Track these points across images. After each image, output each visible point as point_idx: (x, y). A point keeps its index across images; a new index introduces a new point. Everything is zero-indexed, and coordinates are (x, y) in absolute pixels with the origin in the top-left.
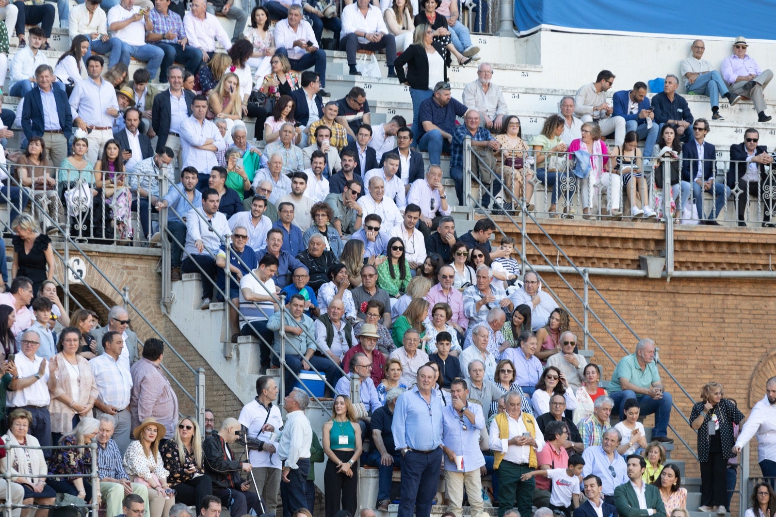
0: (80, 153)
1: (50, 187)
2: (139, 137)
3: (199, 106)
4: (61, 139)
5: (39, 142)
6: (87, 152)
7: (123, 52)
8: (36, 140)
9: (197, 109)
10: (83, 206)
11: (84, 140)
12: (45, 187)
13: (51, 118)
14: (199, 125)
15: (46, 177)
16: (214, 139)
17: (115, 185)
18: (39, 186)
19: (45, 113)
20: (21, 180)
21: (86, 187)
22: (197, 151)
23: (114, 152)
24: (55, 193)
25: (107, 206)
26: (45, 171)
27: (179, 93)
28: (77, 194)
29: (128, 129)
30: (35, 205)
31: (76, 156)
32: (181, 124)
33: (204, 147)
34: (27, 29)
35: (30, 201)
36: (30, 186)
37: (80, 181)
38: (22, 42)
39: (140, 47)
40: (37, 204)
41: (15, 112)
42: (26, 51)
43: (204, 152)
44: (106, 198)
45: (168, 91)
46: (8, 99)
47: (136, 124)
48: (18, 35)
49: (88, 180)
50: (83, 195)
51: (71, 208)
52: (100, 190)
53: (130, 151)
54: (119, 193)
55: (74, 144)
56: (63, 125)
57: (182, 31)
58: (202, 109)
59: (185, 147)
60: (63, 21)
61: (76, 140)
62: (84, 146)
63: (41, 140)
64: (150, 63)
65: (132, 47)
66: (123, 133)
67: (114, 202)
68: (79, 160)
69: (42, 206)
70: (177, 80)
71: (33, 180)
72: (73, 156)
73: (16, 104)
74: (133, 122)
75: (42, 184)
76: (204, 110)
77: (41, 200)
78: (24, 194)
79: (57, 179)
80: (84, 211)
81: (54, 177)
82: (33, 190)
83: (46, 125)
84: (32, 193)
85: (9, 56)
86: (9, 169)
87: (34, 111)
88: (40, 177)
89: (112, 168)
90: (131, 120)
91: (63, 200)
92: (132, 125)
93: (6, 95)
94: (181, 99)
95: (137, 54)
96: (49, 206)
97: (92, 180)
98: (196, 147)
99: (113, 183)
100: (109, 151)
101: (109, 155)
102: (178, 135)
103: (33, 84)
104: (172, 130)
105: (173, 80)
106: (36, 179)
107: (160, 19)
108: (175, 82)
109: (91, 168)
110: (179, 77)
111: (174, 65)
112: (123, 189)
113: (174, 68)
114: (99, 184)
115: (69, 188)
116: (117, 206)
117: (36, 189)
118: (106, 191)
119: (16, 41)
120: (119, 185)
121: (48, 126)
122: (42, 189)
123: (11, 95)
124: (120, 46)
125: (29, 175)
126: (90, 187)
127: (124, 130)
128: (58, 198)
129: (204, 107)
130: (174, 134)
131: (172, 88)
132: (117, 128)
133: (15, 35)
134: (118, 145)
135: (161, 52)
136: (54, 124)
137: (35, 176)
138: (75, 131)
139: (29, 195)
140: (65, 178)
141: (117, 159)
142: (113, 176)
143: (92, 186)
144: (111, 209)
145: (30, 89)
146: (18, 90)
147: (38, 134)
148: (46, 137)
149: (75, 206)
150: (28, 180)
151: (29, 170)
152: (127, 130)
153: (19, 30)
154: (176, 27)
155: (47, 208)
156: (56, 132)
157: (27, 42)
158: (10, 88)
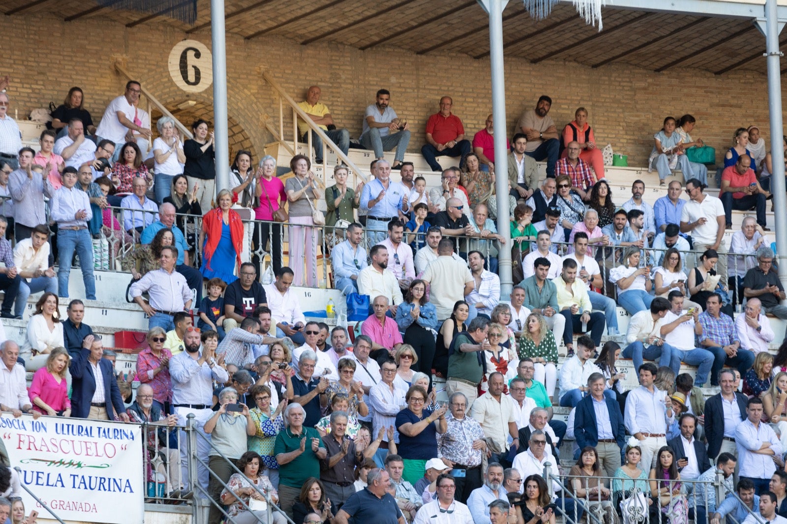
0: (634, 462)
1: (605, 497)
2: (695, 443)
3: (755, 410)
4: (614, 448)
5: (593, 452)
6: (641, 460)
7: (672, 358)
8: (590, 450)
9: (753, 413)
11: (636, 447)
12: (600, 497)
13: (605, 427)
14: (755, 429)
15: (600, 487)
16: (771, 442)
17: (670, 494)
18: (593, 497)
19: (598, 422)
20: (575, 491)
21: (642, 496)
22: (754, 456)
23: (668, 459)
24: (610, 503)
25: (663, 514)
26: (599, 481)
27: (731, 397)
28: (632, 504)
29: (684, 435)
30: (590, 517)
31: (630, 465)
32: (736, 428)
33: (761, 451)
34: (575, 339)
35: (585, 513)
36: (585, 497)
37: (635, 490)
38: (571, 352)
39: (690, 352)
40: (593, 515)
41: (566, 422)
42: (575, 360)
43: (760, 456)
44: (662, 506)
45: (719, 395)
46: (559, 410)
47: (691, 430)
48: (566, 344)
49: (643, 489)
50: (639, 505)
51: (627, 518)
52: (655, 499)
53: (687, 459)
54: (675, 501)
55: (627, 452)
56: (616, 435)
57: (734, 335)
58: (757, 412)
59: (741, 451)
60: (612, 329)
61: (629, 448)
62: (637, 454)
63: (595, 451)
64: (700, 367)
65: (682, 352)
66: (678, 440)
67: (670, 510)
68: (633, 469)
69: (597, 517)
70: (729, 384)
71: (587, 491)
72: (627, 465)
73: (567, 414)
74: (689, 429)
75: (597, 495)
76: (760, 413)
77: (596, 511)
78: (578, 506)
79: (612, 490)
80: (640, 521)
81: (609, 487)
82: (587, 501)
83: (599, 434)
84: (586, 504)
85: (559, 365)
86: (563, 480)
87: (587, 421)
88: (595, 488)
89: (667, 476)
90: (686, 427)
91: (619, 510)
92: (688, 432)
93: (556, 405)
94: (733, 402)
95: (687, 359)
96: (604, 516)
97: (647, 489)
98: (753, 451)
99: (669, 491)
100: (663, 460)
101: (663, 463)
102: (733, 440)
103: (583, 393)
104: (726, 435)
105: (724, 384)
106: (591, 490)
107: (712, 323)
108: (726, 386)
109: (646, 477)
110: (730, 381)
111: (724, 368)
112: (679, 497)
113: (725, 371)
114: (655, 493)
115: (624, 498)
116: (674, 514)
117: (590, 500)
118: (662, 500)
119: (564, 350)
120: (675, 493)
121: (601, 436)
122: (597, 500)
123: (561, 406)
124: (669, 351)
125: (583, 486)
126: (645, 496)
127: (679, 436)
128: (613, 508)
129: (759, 410)
130: (728, 438)
131: (723, 391)
132: (670, 435)
133: (563, 345)
134: (671, 453)
135: (710, 355)
136: (607, 433)
137: (589, 487)
138: (627, 440)
139: (584, 507)
140: (619, 488)
141: (671, 466)
142: (668, 483)
143: (648, 495)
144: (667, 518)
145: (580, 399)
146: (568, 400)
147: (591, 444)
148: (600, 447)
149: (631, 516)
150: (583, 491)
151: (582, 480)
152: (682, 436)
153: (567, 340)
154: (728, 331)
155: (602, 519)
156: (609, 441)
157: (576, 351)
158: (560, 399)
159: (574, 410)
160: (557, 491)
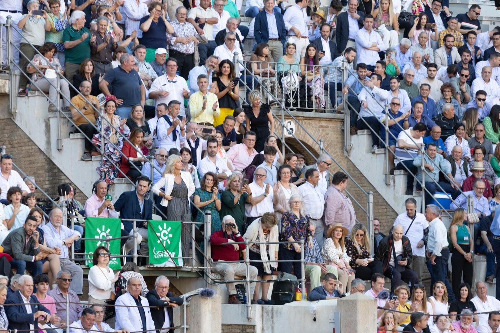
0: (291, 53)
1: (272, 75)
2: (330, 42)
3: (368, 22)
4: (279, 44)
6: (295, 52)
9: (367, 24)
10: (293, 87)
11: (293, 44)
12: (268, 75)
13: (273, 31)
14: (368, 34)
15: (269, 69)
16: (377, 43)
17: (314, 74)
18: (265, 75)
19: (269, 27)
20: (253, 71)
21: (295, 75)
22: (367, 51)
23: (313, 52)
24: (275, 79)
25: (308, 87)
26: (268, 65)
28: (289, 80)
29: (323, 37)
30: (262, 87)
31: (288, 55)
32: (356, 33)
33: (371, 48)
35: (259, 85)
36: (259, 75)
37: (291, 71)
40: (264, 86)
41: (249, 27)
43: (371, 51)
44: (308, 82)
45: (346, 12)
46: (244, 19)
47: (328, 34)
49: (296, 71)
50: (293, 80)
51: (285, 88)
52: (303, 77)
53: (324, 52)
54: (316, 79)
55: (287, 47)
56: (280, 35)
58: (370, 23)
59: (359, 49)
61: (288, 45)
62: (293, 48)
66: (319, 40)
67: (313, 84)
68: (291, 58)
69: (266, 87)
70: (354, 7)
71: (261, 71)
72: (287, 55)
73: (249, 22)
74: (326, 33)
75: (267, 74)
77: (266, 84)
78: (255, 80)
79: (276, 70)
80: (294, 90)
81: (274, 69)
82: (261, 77)
83: (269, 35)
84: (260, 79)
86: (245, 64)
87: (262, 26)
88: (266, 69)
89: (311, 62)
90: (325, 32)
91: (280, 83)
92: (325, 35)
93: (243, 16)
96: (271, 87)
97: (299, 70)
98: (366, 48)
99: (312, 72)
100: (309, 52)
102: (354, 40)
103: (260, 9)
104: (350, 37)
105: (350, 6)
106: (263, 70)
108: (352, 8)
109: (298, 63)
110: (355, 5)
112: (319, 76)
114: (303, 73)
115: (284, 76)
116: (315, 87)
117: (262, 76)
118: (308, 78)
120: (316, 74)
121: (271, 36)
122: (267, 77)
123: (246, 16)
125: (258, 68)
126: (297, 75)
127: (320, 38)
128: (277, 82)
129: (371, 22)
130: (351, 39)
132: (314, 36)
134: (315, 48)
136: (275, 35)
137: (262, 68)
138: (288, 39)
139: (258, 81)
140: (281, 70)
141: (315, 57)
142: (312, 67)
143: (299, 74)
144: (311, 89)
145: (258, 12)
146: (250, 13)
147: (265, 41)
148: (270, 43)
149: (288, 87)
150: (258, 71)
151: (258, 64)
155: (270, 89)
156: (276, 39)
158: (246, 11)
159: (254, 19)
160: (241, 70)
